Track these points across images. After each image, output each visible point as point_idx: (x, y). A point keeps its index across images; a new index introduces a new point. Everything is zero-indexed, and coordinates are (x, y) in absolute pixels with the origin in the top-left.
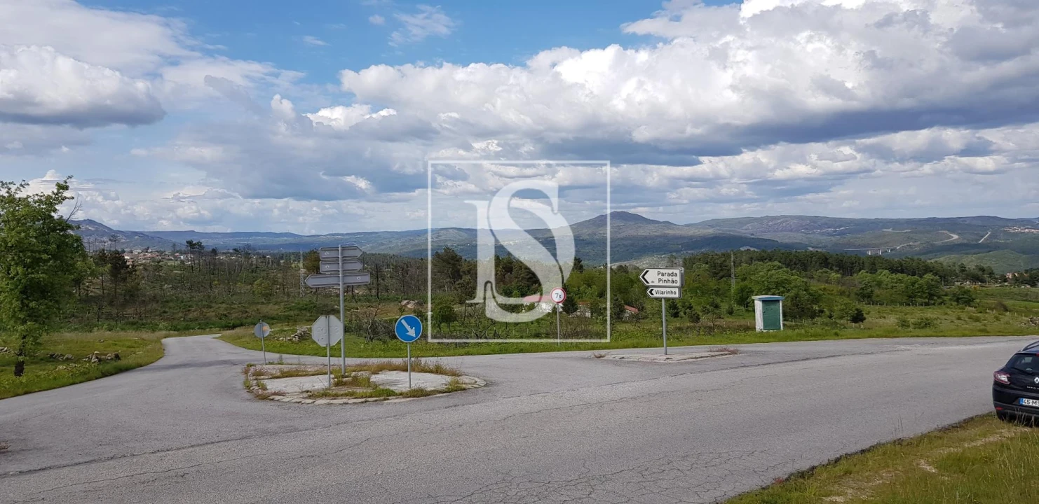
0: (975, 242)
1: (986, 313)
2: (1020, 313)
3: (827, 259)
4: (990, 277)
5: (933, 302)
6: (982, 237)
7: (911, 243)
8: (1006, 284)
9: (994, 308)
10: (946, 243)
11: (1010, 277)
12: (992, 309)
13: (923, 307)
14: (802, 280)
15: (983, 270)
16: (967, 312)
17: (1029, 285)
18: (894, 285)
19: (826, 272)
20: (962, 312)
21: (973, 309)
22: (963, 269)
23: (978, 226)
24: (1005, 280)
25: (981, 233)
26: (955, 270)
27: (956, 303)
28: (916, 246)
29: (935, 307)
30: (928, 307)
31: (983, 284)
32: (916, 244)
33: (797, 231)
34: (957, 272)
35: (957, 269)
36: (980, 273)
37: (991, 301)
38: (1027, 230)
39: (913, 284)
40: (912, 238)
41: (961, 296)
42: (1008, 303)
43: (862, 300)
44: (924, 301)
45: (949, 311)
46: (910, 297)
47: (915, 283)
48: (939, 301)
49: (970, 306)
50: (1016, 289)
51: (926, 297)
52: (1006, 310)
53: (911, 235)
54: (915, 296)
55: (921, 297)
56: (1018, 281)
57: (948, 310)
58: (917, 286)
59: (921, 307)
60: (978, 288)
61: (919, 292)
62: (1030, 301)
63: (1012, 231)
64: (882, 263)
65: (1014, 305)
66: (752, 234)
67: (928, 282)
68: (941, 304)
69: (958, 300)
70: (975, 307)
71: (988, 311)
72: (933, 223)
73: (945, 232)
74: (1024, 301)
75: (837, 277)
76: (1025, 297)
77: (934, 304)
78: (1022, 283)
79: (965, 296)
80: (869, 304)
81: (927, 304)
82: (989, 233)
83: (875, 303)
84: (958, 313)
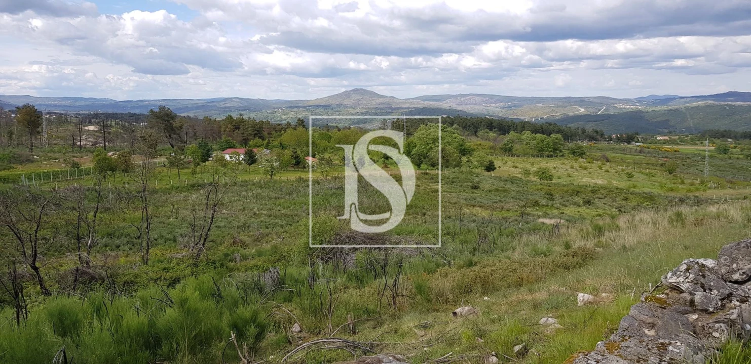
0: (595, 114)
1: (593, 163)
2: (617, 163)
3: (492, 123)
4: (601, 137)
5: (556, 155)
6: (600, 110)
7: (553, 114)
8: (612, 142)
9: (599, 160)
10: (577, 114)
11: (615, 137)
12: (597, 160)
13: (548, 159)
14: (461, 137)
15: (597, 132)
16: (580, 162)
17: (627, 143)
18: (528, 142)
19: (488, 133)
20: (576, 162)
21: (584, 160)
22: (584, 131)
23: (598, 103)
24: (611, 140)
25: (599, 108)
26: (578, 132)
27: (573, 155)
28: (556, 116)
29: (557, 159)
30: (552, 158)
31: (596, 142)
32: (557, 114)
33: (480, 104)
34: (580, 133)
35: (580, 132)
36: (595, 134)
37: (599, 154)
38: (628, 106)
39: (543, 141)
40: (554, 111)
41: (576, 151)
42: (610, 155)
43: (504, 153)
44: (550, 154)
45: (566, 162)
46: (540, 151)
47: (544, 141)
48: (561, 154)
49: (582, 158)
50: (617, 146)
51: (551, 151)
52: (608, 161)
53: (554, 109)
54: (543, 150)
55: (547, 151)
56: (619, 140)
57: (566, 160)
58: (545, 143)
59: (547, 159)
60: (592, 145)
61: (546, 147)
62: (626, 154)
63: (619, 107)
64: (529, 127)
65: (614, 157)
66: (450, 107)
67: (553, 141)
68: (562, 156)
69: (574, 153)
70: (586, 159)
71: (594, 162)
72: (569, 101)
73: (576, 106)
74: (622, 154)
75: (494, 136)
76: (623, 151)
77: (557, 156)
78: (622, 141)
79: (579, 151)
80: (509, 156)
81: (552, 156)
82: (604, 108)
83: (513, 155)
84: (573, 163)
